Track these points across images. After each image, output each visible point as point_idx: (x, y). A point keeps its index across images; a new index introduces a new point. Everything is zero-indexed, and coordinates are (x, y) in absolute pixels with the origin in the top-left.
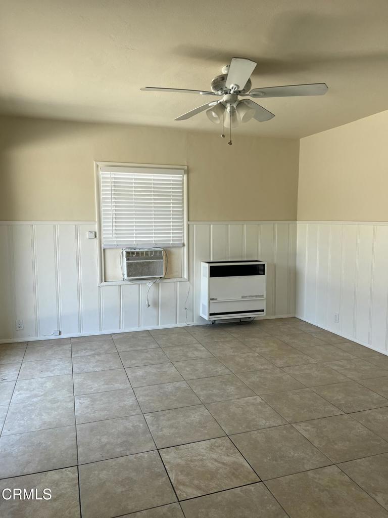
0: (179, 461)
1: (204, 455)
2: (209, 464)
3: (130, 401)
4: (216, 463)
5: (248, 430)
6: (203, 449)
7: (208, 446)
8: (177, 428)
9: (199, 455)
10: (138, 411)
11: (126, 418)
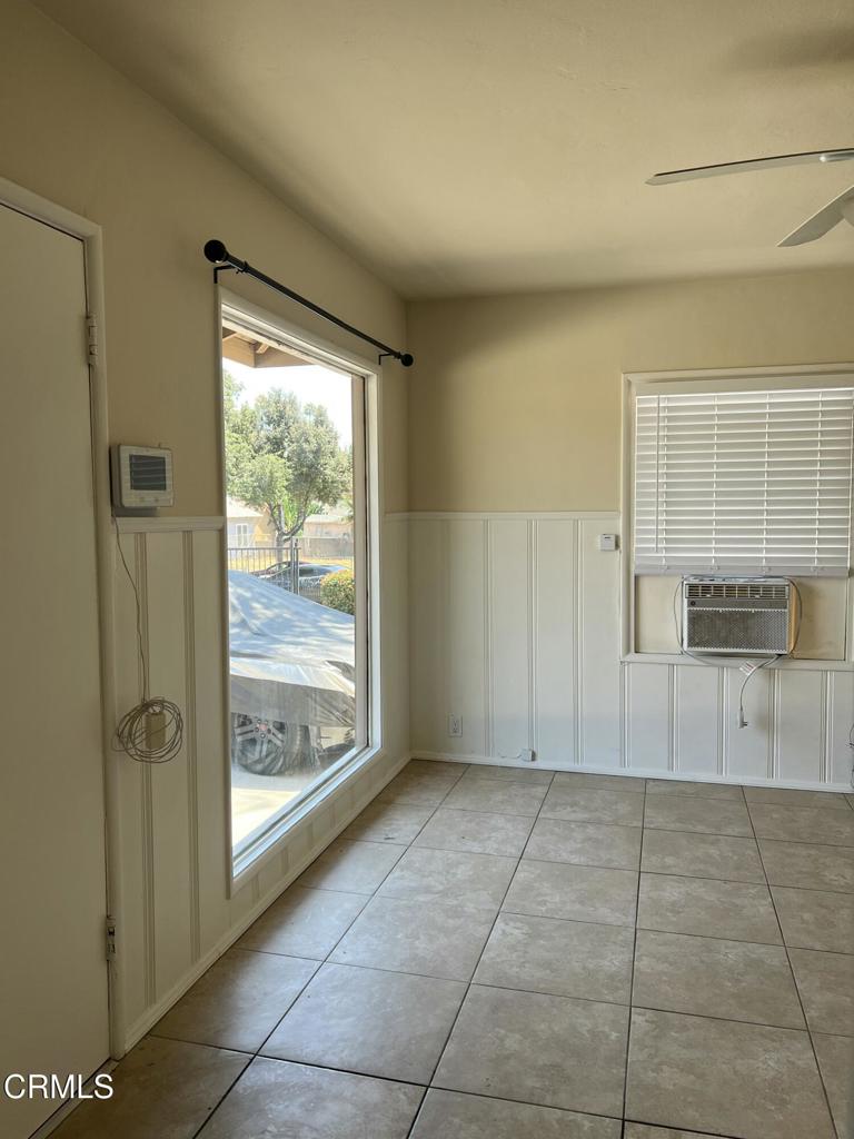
3: (614, 961)
8: (700, 1076)
10: (623, 994)
11: (587, 1004)
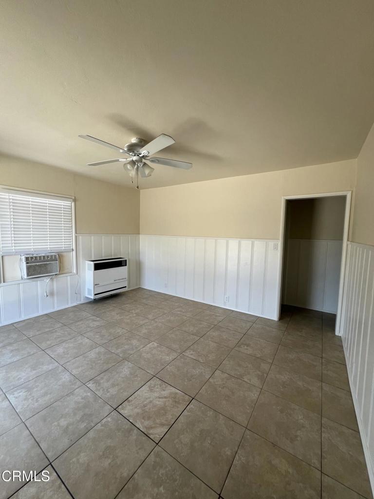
0: (136, 410)
1: (150, 398)
2: (157, 403)
3: (66, 377)
4: (161, 400)
5: (163, 367)
6: (146, 393)
7: (148, 389)
8: (118, 385)
9: (147, 399)
10: (78, 383)
11: (72, 393)
